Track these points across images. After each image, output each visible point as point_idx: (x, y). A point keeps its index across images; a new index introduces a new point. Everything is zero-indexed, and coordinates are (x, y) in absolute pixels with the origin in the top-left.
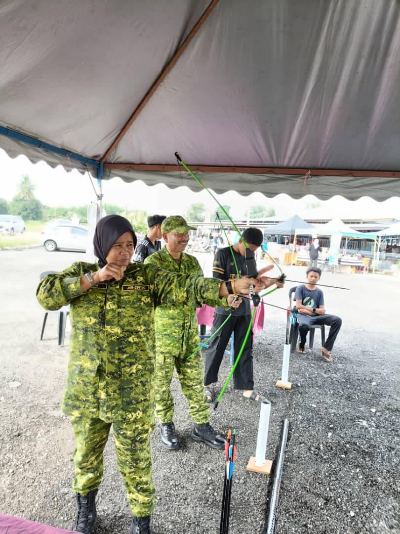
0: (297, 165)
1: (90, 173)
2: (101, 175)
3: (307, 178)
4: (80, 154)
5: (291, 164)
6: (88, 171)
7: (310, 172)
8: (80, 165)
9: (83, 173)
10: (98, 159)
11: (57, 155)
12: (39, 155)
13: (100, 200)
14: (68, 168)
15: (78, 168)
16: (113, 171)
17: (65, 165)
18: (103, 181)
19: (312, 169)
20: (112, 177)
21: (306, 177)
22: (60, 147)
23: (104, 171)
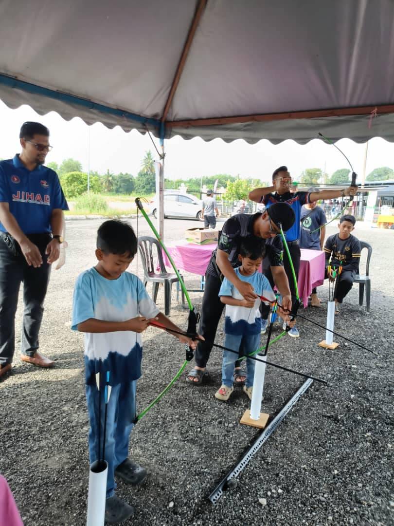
0: (361, 103)
1: (151, 133)
2: (163, 134)
3: (373, 117)
4: (138, 114)
5: (354, 103)
6: (148, 131)
7: (376, 109)
8: (140, 125)
9: (144, 133)
10: (159, 118)
11: (113, 116)
12: (95, 117)
13: (162, 160)
14: (127, 129)
15: (138, 128)
16: (174, 130)
17: (123, 126)
18: (166, 140)
19: (379, 105)
20: (173, 136)
21: (371, 116)
22: (115, 107)
23: (165, 130)
